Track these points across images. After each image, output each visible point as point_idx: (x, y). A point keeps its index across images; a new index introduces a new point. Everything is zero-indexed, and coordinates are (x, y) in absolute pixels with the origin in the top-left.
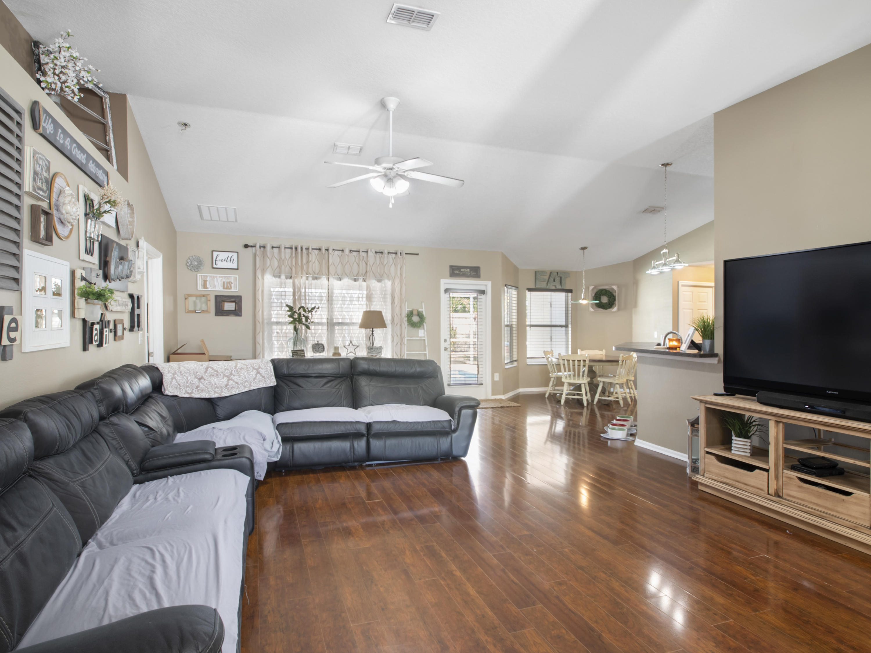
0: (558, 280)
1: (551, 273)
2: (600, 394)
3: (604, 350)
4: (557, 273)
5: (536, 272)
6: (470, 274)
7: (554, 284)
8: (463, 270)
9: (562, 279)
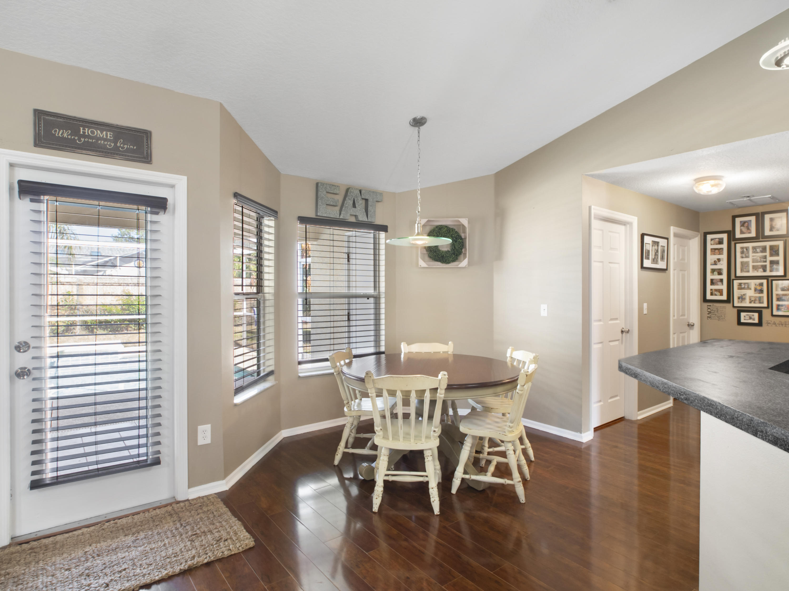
0: (361, 204)
1: (347, 190)
2: (466, 465)
3: (450, 342)
4: (360, 191)
5: (317, 184)
6: (116, 148)
7: (353, 211)
8: (88, 131)
9: (370, 203)
